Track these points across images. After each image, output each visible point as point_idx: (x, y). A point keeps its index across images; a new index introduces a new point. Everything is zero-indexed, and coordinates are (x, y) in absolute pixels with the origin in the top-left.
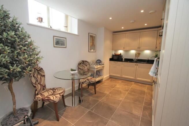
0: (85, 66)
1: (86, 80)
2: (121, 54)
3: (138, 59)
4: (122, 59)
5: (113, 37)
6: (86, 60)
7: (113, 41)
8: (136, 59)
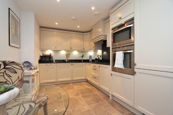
0: (11, 74)
1: (30, 105)
2: (51, 55)
3: (69, 60)
4: (53, 60)
5: (40, 32)
6: (11, 61)
7: (41, 38)
8: (68, 60)
